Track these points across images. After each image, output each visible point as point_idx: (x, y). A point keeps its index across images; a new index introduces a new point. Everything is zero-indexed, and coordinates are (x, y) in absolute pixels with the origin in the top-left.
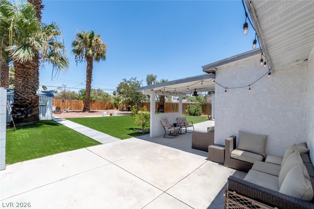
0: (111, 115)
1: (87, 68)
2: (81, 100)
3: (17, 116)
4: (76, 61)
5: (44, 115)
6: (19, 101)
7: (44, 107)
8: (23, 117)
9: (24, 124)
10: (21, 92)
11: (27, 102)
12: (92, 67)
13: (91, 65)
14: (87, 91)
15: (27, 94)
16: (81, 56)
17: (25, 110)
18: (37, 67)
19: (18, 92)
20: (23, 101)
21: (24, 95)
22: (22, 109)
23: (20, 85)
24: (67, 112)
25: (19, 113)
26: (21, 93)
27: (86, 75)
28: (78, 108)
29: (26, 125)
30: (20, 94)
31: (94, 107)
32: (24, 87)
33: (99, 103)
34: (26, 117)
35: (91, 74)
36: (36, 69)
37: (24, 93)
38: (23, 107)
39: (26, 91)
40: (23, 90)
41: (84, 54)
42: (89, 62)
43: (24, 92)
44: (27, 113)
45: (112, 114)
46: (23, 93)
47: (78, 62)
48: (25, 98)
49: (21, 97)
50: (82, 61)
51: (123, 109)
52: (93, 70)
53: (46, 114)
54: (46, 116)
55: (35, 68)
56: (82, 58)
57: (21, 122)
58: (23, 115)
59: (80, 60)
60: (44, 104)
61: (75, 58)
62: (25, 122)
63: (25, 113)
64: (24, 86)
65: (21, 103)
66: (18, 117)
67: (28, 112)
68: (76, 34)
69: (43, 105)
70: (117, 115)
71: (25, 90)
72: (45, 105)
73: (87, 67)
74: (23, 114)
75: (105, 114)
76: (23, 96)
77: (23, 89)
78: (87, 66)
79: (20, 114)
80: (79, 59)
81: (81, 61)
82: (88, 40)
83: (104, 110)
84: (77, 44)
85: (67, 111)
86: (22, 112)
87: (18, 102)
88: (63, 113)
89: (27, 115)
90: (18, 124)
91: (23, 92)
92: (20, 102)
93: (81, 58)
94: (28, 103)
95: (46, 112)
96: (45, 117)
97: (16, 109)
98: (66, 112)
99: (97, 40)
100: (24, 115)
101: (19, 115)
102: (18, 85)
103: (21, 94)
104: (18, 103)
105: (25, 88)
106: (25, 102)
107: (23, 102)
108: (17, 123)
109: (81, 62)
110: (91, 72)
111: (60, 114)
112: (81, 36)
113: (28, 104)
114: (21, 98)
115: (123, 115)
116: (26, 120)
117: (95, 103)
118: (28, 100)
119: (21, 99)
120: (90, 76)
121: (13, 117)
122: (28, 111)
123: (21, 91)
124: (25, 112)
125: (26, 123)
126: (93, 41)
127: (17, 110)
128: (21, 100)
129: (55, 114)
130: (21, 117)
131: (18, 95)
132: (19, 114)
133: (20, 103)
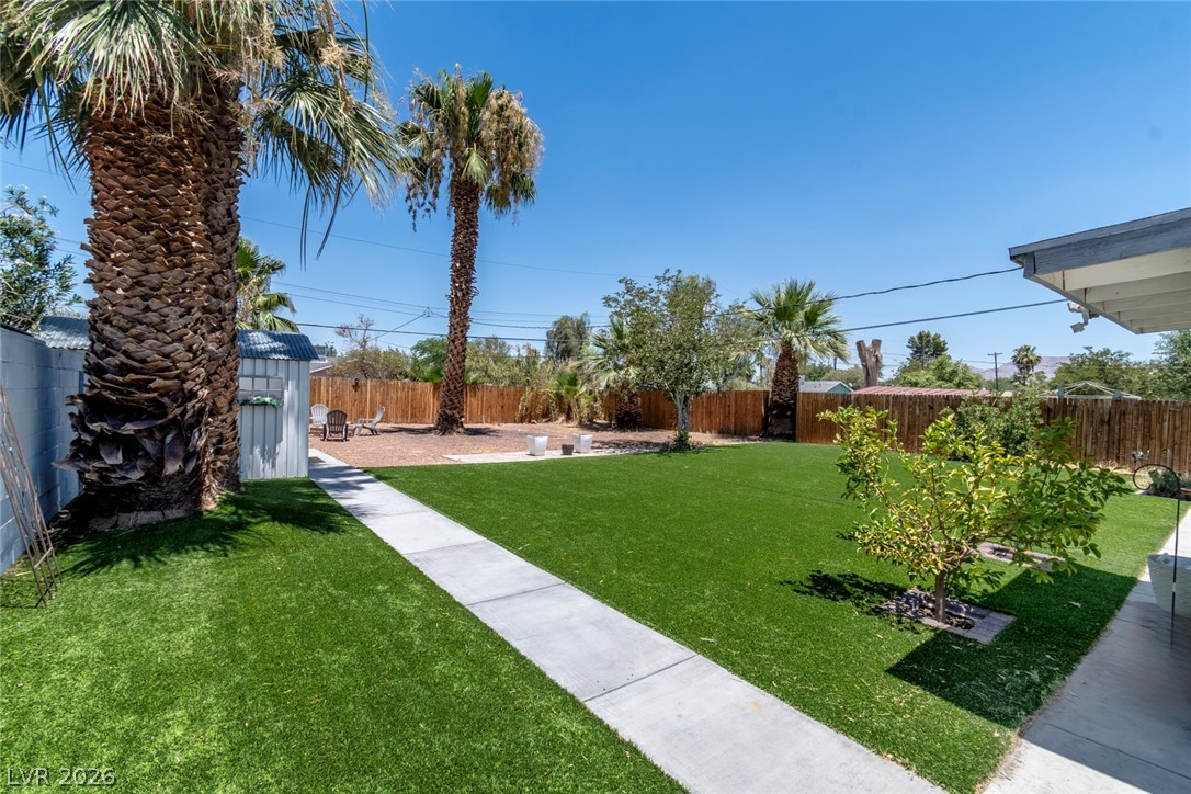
0: (567, 449)
1: (454, 241)
2: (426, 380)
3: (99, 471)
4: (411, 208)
5: (270, 455)
6: (109, 376)
7: (270, 413)
8: (136, 476)
9: (144, 518)
10: (123, 323)
11: (159, 382)
12: (476, 234)
13: (472, 227)
14: (453, 341)
15: (160, 335)
16: (431, 186)
17: (150, 433)
18: (228, 185)
19: (107, 321)
20: (131, 376)
21: (139, 339)
22: (129, 428)
23: (118, 280)
24: (374, 432)
25: (110, 454)
26: (124, 330)
27: (450, 272)
28: (413, 416)
29: (159, 522)
30: (117, 336)
31: (475, 411)
32: (138, 290)
33: (495, 393)
34: (154, 476)
35: (472, 268)
36: (220, 195)
37: (140, 329)
38: (133, 413)
39: (153, 317)
40: (134, 311)
41: (447, 174)
42: (465, 214)
43: (141, 323)
44: (162, 452)
45: (572, 447)
46: (133, 331)
47: (421, 212)
48: (143, 361)
49: (125, 353)
50: (435, 209)
51: (591, 420)
52: (478, 249)
53: (282, 448)
54: (280, 460)
55: (217, 189)
56: (436, 194)
57: (129, 509)
58: (134, 468)
59: (427, 206)
60: (267, 400)
61: (408, 198)
62: (150, 507)
63: (147, 455)
64: (138, 283)
65: (121, 393)
66: (107, 479)
67: (166, 450)
68: (410, 88)
69: (265, 404)
70: (592, 454)
71: (147, 309)
72: (274, 402)
73: (456, 235)
74: (137, 458)
75: (542, 444)
76: (132, 347)
77: (132, 301)
78: (456, 229)
79: (118, 459)
80: (421, 200)
81: (432, 209)
82: (465, 109)
83: (515, 422)
84: (416, 132)
85: (372, 430)
86: (130, 447)
87: (104, 387)
88: (356, 437)
89: (160, 463)
90: (112, 521)
91: (134, 321)
92: (116, 382)
93: (430, 196)
94: (164, 392)
95: (278, 439)
96: (274, 465)
97: (96, 427)
98: (367, 431)
99: (502, 108)
100: (140, 463)
101: (114, 468)
102: (108, 281)
103: (121, 334)
104: (106, 393)
105: (145, 298)
106: (143, 386)
107: (134, 384)
108: (105, 517)
109: (428, 210)
110: (471, 258)
111: (345, 443)
112: (431, 99)
113: (165, 400)
114: (123, 358)
115: (618, 452)
116: (155, 493)
117: (479, 394)
118: (161, 372)
119: (122, 363)
120: (468, 274)
121: (81, 473)
122: (163, 441)
123: (124, 317)
124: (148, 445)
125: (154, 516)
126: (486, 115)
127: (101, 437)
128: (123, 369)
129: (326, 443)
130: (124, 478)
131: (109, 342)
132: (111, 461)
133: (113, 390)
